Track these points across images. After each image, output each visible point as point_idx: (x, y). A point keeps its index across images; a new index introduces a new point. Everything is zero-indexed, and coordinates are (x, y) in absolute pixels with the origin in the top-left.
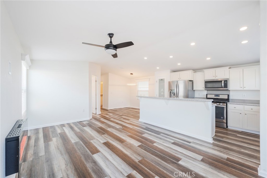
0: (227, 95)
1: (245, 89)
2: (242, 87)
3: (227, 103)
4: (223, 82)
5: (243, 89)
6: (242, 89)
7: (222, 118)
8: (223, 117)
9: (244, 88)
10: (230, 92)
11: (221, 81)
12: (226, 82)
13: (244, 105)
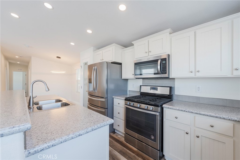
0: (169, 88)
1: (198, 75)
2: (193, 70)
3: (164, 106)
4: (159, 62)
5: (195, 75)
6: (192, 75)
7: (153, 138)
8: (154, 136)
9: (197, 73)
10: (174, 81)
11: (157, 61)
12: (164, 62)
13: (197, 115)
